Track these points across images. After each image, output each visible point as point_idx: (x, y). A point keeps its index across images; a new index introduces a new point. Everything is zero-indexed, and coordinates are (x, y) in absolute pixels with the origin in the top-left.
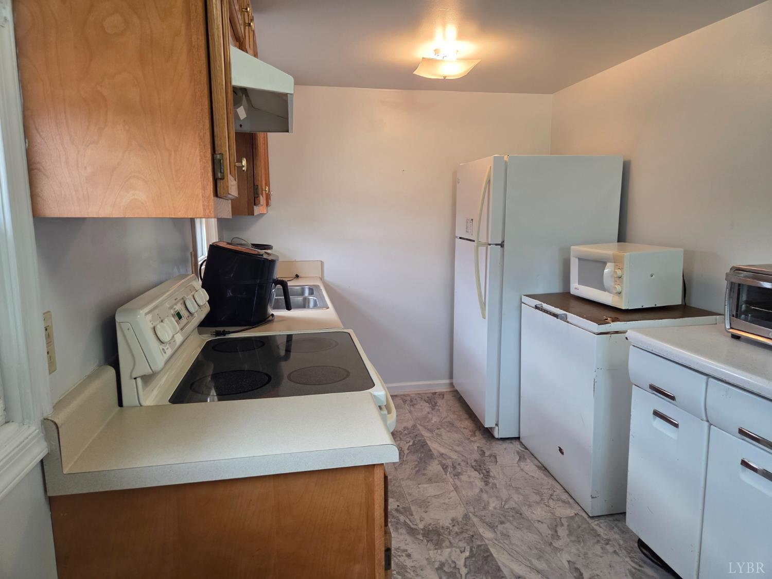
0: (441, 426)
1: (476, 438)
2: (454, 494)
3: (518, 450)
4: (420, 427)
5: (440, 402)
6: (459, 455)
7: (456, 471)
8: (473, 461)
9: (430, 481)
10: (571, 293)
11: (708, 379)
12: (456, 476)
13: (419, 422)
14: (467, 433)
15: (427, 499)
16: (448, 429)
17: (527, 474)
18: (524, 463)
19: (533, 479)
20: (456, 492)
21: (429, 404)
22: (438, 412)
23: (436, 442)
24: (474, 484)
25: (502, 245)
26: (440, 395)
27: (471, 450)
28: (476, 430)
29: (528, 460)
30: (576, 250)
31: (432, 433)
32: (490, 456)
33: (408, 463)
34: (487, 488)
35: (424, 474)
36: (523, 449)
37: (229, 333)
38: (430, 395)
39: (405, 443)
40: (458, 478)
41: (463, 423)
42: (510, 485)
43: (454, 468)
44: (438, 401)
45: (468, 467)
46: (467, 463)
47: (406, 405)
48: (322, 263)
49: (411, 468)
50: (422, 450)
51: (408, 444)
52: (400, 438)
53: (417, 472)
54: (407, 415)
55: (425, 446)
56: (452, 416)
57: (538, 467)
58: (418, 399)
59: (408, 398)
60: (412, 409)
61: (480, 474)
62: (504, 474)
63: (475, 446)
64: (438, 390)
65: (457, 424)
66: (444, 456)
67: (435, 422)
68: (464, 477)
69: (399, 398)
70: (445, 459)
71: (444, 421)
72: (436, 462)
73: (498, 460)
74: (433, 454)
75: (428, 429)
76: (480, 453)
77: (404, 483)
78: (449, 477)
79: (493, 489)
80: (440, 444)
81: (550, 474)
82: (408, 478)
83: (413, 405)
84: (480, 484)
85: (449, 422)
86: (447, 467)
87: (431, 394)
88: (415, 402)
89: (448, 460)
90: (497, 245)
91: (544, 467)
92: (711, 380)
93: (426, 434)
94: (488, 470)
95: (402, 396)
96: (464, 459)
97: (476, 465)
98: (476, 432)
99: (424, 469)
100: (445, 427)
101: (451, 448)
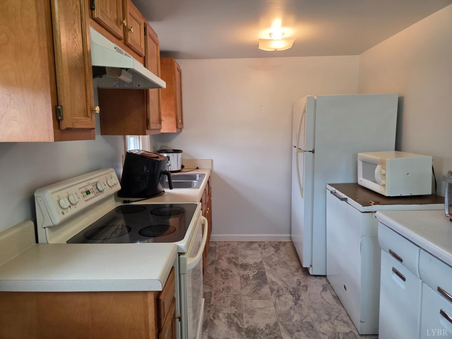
0: (278, 263)
1: (298, 273)
2: (273, 308)
3: (324, 283)
4: (264, 263)
5: (282, 248)
6: (284, 283)
7: (278, 293)
8: (291, 288)
9: (260, 298)
10: (359, 184)
11: (420, 250)
12: (278, 296)
13: (265, 260)
14: (294, 269)
15: (255, 309)
16: (281, 266)
17: (325, 300)
18: (325, 293)
19: (328, 304)
20: (275, 307)
21: (275, 249)
22: (279, 254)
23: (272, 273)
24: (287, 303)
25: (313, 152)
26: (283, 243)
27: (292, 281)
28: (299, 268)
29: (328, 291)
30: (362, 155)
31: (271, 268)
32: (304, 286)
33: (250, 286)
34: (295, 307)
35: (258, 294)
36: (327, 284)
37: (131, 202)
38: (276, 243)
39: (252, 272)
40: (279, 298)
41: (293, 263)
42: (311, 307)
43: (278, 291)
44: (281, 247)
45: (286, 292)
46: (287, 289)
47: (260, 248)
48: (212, 161)
49: (251, 288)
50: (261, 278)
51: (254, 273)
52: (250, 269)
53: (254, 291)
54: (259, 254)
55: (264, 276)
56: (287, 258)
57: (334, 296)
58: (269, 245)
59: (263, 244)
60: (263, 251)
61: (293, 297)
62: (309, 299)
63: (295, 279)
64: (283, 240)
65: (289, 263)
66: (274, 283)
67: (275, 260)
68: (282, 298)
69: (257, 244)
70: (274, 285)
71: (281, 260)
72: (268, 286)
73: (308, 289)
74: (268, 281)
75: (269, 265)
76: (298, 283)
77: (243, 298)
78: (273, 297)
79: (299, 308)
80: (273, 275)
81: (341, 302)
82: (247, 295)
83: (264, 249)
84: (291, 303)
85: (284, 261)
86: (274, 290)
87: (278, 243)
88: (266, 247)
89: (276, 286)
90: (310, 151)
91: (338, 297)
92: (422, 250)
93: (267, 267)
94: (299, 295)
95: (259, 243)
96: (286, 286)
97: (293, 291)
98: (299, 269)
99: (259, 290)
100: (280, 264)
101: (280, 278)
